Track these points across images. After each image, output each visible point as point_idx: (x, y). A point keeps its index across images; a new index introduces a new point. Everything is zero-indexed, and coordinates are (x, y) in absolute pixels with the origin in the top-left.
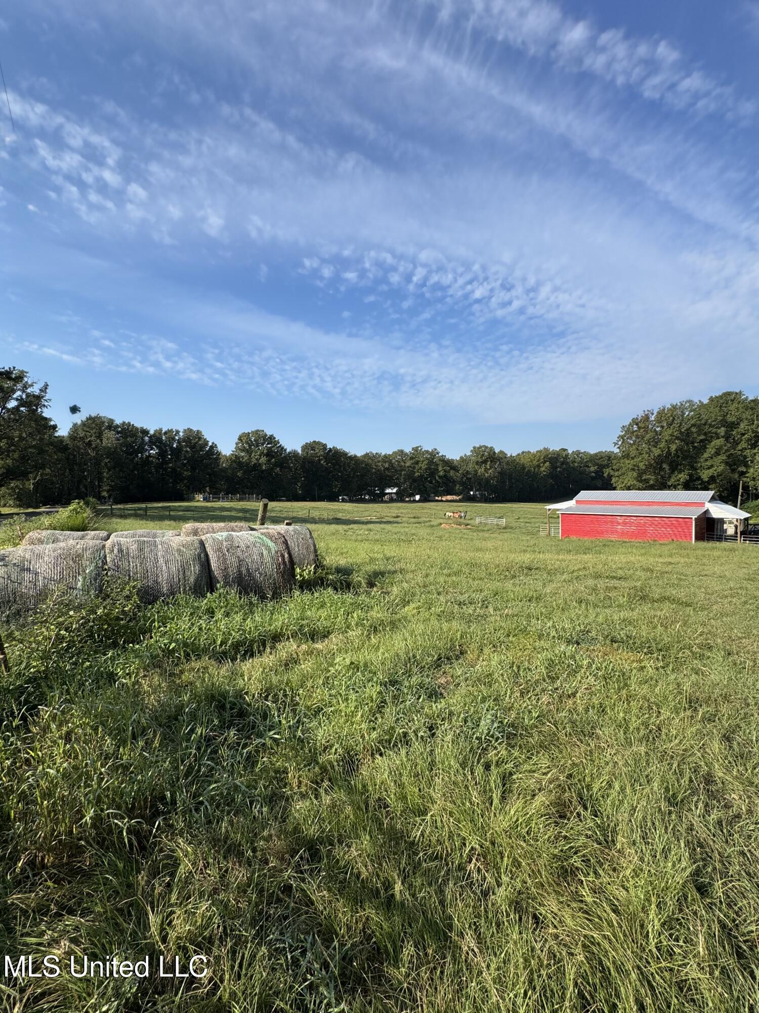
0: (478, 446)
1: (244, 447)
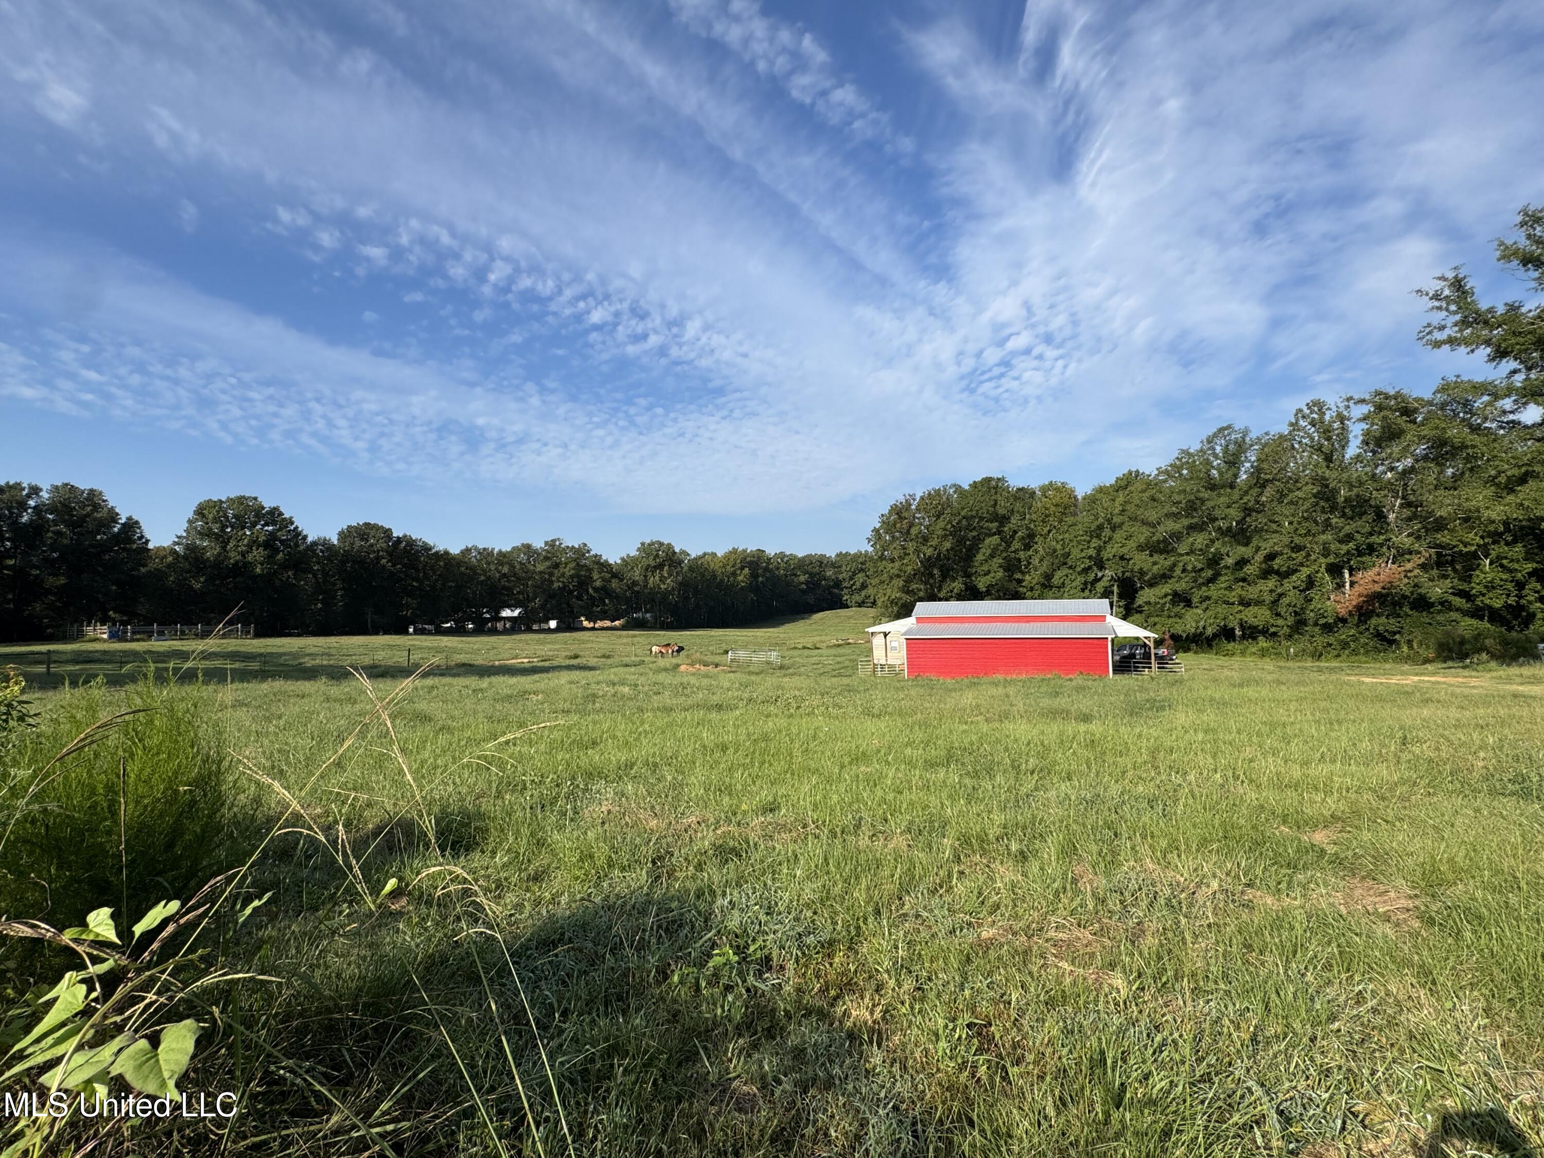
0: (648, 541)
1: (210, 529)
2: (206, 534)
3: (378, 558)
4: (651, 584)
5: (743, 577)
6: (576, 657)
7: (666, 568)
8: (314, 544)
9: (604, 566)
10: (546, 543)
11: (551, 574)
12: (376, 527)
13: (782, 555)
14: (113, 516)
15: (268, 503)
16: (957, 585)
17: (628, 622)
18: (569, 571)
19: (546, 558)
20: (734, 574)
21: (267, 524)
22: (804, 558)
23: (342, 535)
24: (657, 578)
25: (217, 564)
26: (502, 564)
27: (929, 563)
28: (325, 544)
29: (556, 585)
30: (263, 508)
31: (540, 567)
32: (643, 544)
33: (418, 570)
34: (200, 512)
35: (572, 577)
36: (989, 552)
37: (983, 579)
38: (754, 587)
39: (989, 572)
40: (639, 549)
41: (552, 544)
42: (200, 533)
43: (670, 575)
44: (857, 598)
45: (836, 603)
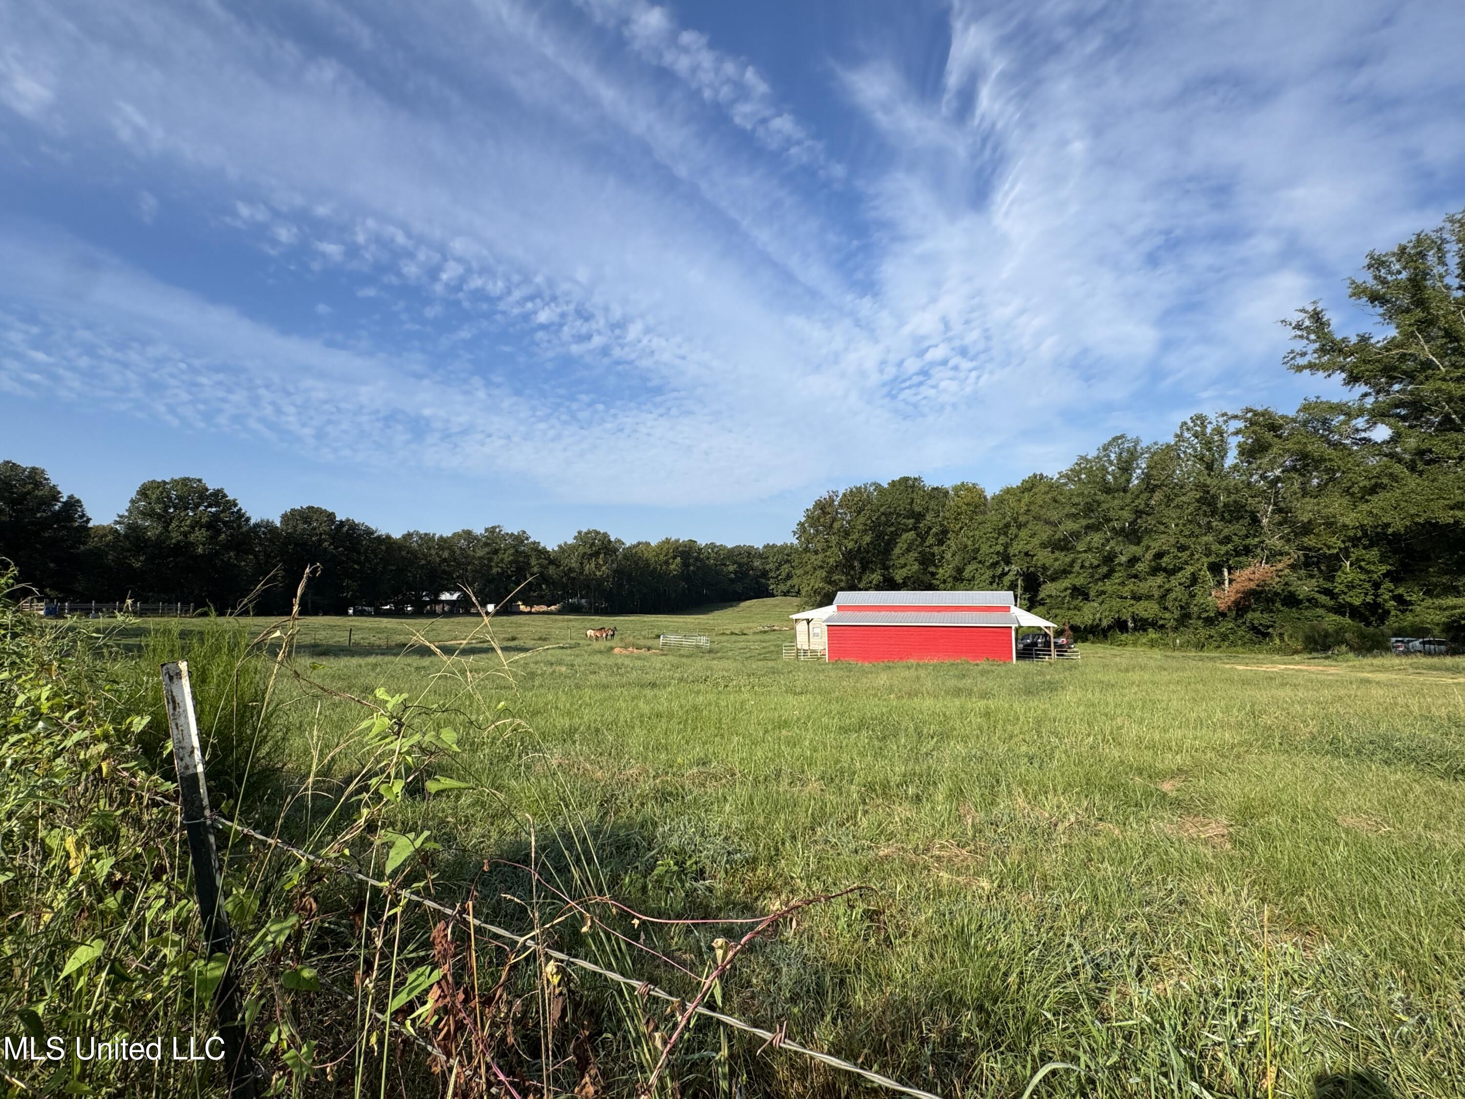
0: (585, 530)
1: (153, 509)
2: (148, 514)
3: (320, 541)
4: (586, 571)
5: (675, 566)
6: (514, 639)
7: (602, 556)
8: (257, 525)
9: (542, 553)
10: (486, 530)
11: (490, 560)
12: (319, 511)
13: (712, 546)
14: (54, 495)
15: (212, 486)
16: (876, 577)
17: (564, 607)
18: (507, 557)
19: (486, 544)
20: (667, 563)
21: (210, 506)
22: (733, 549)
23: (285, 518)
24: (593, 565)
25: (159, 543)
26: (443, 550)
27: (850, 556)
28: (268, 526)
29: (495, 570)
30: (207, 490)
31: (480, 553)
32: (580, 533)
33: (359, 553)
34: (144, 492)
35: (510, 562)
36: (905, 546)
37: (900, 572)
38: (685, 575)
39: (905, 565)
40: (575, 538)
41: (492, 530)
42: (142, 513)
43: (605, 563)
44: (783, 587)
45: (763, 592)
